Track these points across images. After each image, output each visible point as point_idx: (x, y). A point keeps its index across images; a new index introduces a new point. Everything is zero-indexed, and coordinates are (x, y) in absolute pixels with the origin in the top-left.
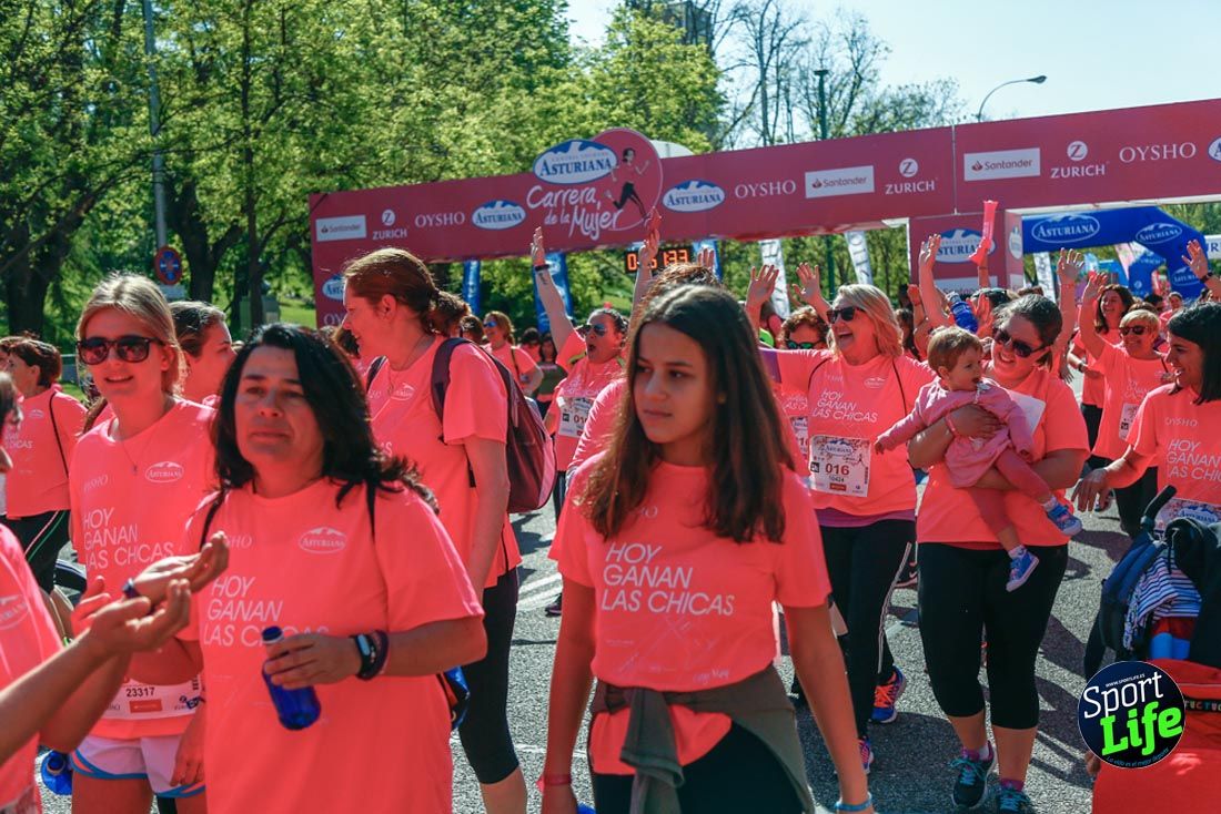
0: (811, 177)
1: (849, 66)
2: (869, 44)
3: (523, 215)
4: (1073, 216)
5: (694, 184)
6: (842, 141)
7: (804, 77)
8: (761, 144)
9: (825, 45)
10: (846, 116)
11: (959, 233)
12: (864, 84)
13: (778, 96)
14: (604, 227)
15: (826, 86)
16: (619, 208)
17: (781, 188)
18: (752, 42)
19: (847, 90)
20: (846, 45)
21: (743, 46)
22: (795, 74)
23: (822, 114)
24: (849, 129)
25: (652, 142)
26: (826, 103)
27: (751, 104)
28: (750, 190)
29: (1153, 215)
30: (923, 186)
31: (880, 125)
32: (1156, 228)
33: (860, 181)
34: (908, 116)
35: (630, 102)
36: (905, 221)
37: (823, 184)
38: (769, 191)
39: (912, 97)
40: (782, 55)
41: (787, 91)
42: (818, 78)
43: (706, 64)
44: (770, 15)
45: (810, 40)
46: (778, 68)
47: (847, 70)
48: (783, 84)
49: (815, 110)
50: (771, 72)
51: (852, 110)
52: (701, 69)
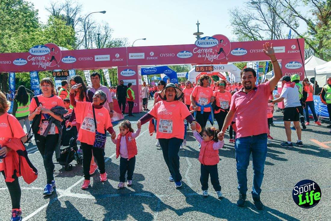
0: (96, 57)
1: (105, 33)
2: (109, 29)
3: (27, 62)
5: (69, 57)
6: (103, 49)
7: (95, 35)
8: (85, 49)
9: (99, 28)
10: (104, 44)
11: (128, 70)
12: (108, 37)
13: (89, 39)
14: (47, 66)
15: (100, 37)
16: (51, 61)
17: (89, 59)
18: (83, 26)
19: (104, 39)
20: (104, 29)
21: (81, 27)
22: (93, 34)
24: (105, 47)
25: (59, 47)
26: (100, 41)
27: (83, 40)
28: (82, 59)
29: (167, 68)
30: (120, 60)
31: (112, 47)
33: (107, 58)
34: (118, 45)
36: (117, 67)
37: (99, 58)
38: (86, 58)
39: (118, 41)
40: (90, 30)
41: (91, 38)
42: (98, 35)
44: (87, 21)
45: (96, 27)
46: (89, 33)
48: (90, 36)
49: (97, 42)
50: (87, 33)
51: (106, 43)
52: (71, 31)
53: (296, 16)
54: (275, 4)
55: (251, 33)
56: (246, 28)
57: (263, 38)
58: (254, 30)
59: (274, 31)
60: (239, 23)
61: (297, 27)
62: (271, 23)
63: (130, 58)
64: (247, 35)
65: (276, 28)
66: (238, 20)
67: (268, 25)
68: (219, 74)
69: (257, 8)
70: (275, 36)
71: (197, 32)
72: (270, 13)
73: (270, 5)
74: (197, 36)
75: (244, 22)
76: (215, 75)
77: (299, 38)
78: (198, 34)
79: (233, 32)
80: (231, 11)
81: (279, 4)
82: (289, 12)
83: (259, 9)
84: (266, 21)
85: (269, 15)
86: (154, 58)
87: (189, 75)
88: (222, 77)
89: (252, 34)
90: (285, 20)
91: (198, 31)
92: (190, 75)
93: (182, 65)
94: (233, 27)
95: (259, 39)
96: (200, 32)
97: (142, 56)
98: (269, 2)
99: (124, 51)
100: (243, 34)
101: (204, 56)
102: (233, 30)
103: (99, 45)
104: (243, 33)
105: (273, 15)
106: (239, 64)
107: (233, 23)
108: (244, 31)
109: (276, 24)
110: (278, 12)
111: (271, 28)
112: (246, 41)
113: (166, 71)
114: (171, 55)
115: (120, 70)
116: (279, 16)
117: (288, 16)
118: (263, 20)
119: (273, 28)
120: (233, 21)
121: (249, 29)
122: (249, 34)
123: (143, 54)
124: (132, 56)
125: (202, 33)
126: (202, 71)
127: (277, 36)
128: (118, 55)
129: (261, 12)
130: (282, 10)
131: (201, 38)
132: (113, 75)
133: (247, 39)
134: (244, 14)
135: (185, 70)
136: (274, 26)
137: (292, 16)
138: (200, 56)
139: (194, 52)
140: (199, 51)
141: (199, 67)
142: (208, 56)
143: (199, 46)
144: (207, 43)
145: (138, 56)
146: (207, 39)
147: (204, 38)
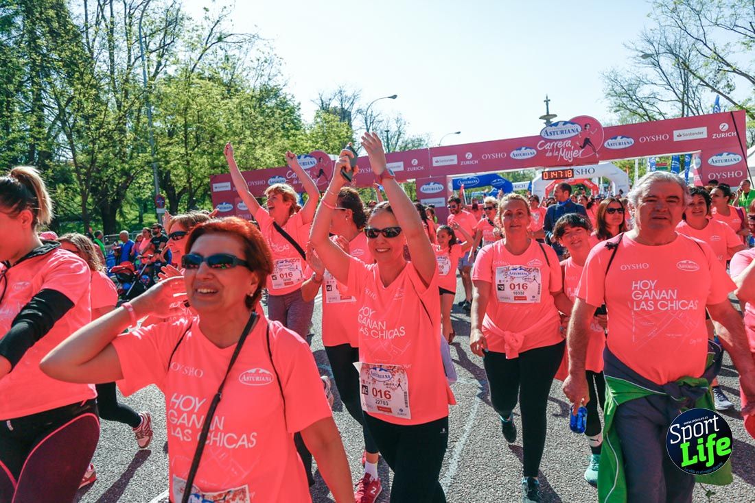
1: (397, 129)
2: (403, 122)
3: (286, 181)
4: (470, 177)
6: (395, 154)
7: (382, 133)
9: (388, 122)
10: (396, 145)
11: (432, 183)
12: (402, 135)
15: (389, 137)
16: (318, 177)
18: (364, 121)
19: (396, 137)
20: (395, 122)
21: (361, 123)
22: (379, 132)
23: (388, 146)
24: (397, 150)
25: (329, 155)
26: (389, 141)
28: (361, 171)
29: (495, 176)
30: (419, 168)
31: (407, 148)
32: (497, 181)
33: (399, 167)
34: (416, 145)
35: (322, 142)
36: (414, 180)
38: (368, 170)
39: (417, 139)
40: (374, 125)
42: (386, 133)
43: (348, 128)
44: (369, 112)
45: (383, 120)
51: (398, 144)
52: (346, 130)
53: (728, 71)
54: (688, 54)
55: (643, 108)
56: (632, 100)
57: (665, 116)
58: (647, 103)
59: (686, 101)
60: (620, 94)
61: (731, 90)
62: (681, 88)
63: (435, 164)
64: (634, 113)
65: (691, 95)
66: (618, 89)
67: (674, 92)
68: (586, 182)
69: (653, 64)
70: (689, 110)
71: (546, 114)
72: (678, 70)
73: (677, 56)
74: (545, 121)
75: (631, 90)
76: (579, 183)
77: (737, 109)
78: (547, 117)
79: (608, 109)
80: (606, 74)
81: (694, 53)
82: (714, 66)
83: (657, 65)
84: (670, 85)
85: (676, 74)
86: (472, 162)
87: (533, 186)
88: (591, 185)
89: (645, 110)
90: (707, 80)
91: (548, 112)
92: (535, 185)
93: (521, 171)
94: (609, 101)
95: (658, 117)
96: (550, 113)
97: (452, 160)
98: (675, 52)
99: (425, 155)
100: (628, 112)
101: (556, 154)
102: (610, 105)
103: (388, 148)
104: (628, 109)
105: (684, 73)
106: (622, 162)
107: (609, 94)
108: (629, 107)
109: (690, 89)
110: (692, 68)
111: (681, 97)
112: (634, 122)
113: (495, 181)
114: (500, 155)
115: (419, 184)
116: (694, 75)
117: (713, 72)
118: (665, 83)
119: (685, 95)
120: (608, 91)
121: (639, 101)
122: (640, 111)
123: (455, 157)
124: (438, 161)
125: (555, 116)
126: (553, 179)
127: (693, 109)
128: (415, 162)
129: (661, 70)
130: (701, 63)
131: (552, 123)
132: (411, 193)
133: (637, 120)
134: (627, 76)
135: (526, 177)
136: (686, 91)
137: (721, 72)
138: (549, 154)
139: (540, 149)
140: (547, 146)
141: (549, 172)
142: (562, 153)
143: (546, 137)
144: (562, 132)
145: (447, 161)
146: (561, 124)
147: (556, 124)
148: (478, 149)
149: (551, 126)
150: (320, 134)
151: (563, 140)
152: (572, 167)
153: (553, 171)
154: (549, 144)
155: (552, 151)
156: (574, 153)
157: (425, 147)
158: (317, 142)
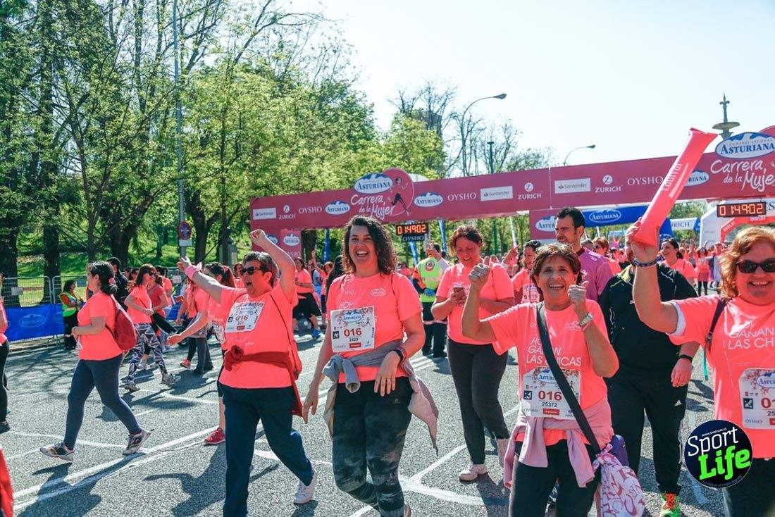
0: (483, 191)
1: (503, 140)
2: (513, 130)
3: (349, 207)
4: (609, 210)
6: (500, 174)
7: (483, 145)
8: (462, 176)
9: (493, 130)
10: (503, 162)
11: (552, 218)
12: (511, 149)
13: (471, 154)
14: (386, 214)
15: (494, 150)
16: (394, 205)
17: (469, 196)
18: (458, 129)
19: (503, 151)
20: (503, 130)
21: (454, 131)
22: (479, 144)
23: (491, 163)
24: (504, 169)
25: (410, 174)
26: (493, 157)
27: (458, 157)
28: (455, 197)
30: (535, 195)
31: (518, 167)
33: (506, 193)
34: (531, 163)
35: (401, 156)
36: (527, 212)
37: (488, 194)
38: (463, 196)
39: (533, 154)
40: (473, 135)
41: (475, 151)
42: (489, 145)
43: (436, 139)
44: (467, 117)
45: (486, 128)
46: (471, 141)
47: (503, 142)
48: (473, 148)
49: (488, 160)
50: (468, 142)
51: (506, 160)
52: (434, 141)
63: (558, 191)
71: (722, 121)
74: (721, 132)
78: (725, 126)
86: (611, 189)
87: (701, 225)
91: (726, 119)
92: (704, 224)
93: (685, 202)
96: (729, 121)
97: (584, 185)
99: (545, 177)
101: (739, 179)
103: (492, 166)
114: (654, 180)
115: (534, 218)
123: (587, 181)
124: (563, 187)
125: (737, 124)
126: (736, 215)
131: (732, 135)
132: (521, 230)
135: (691, 212)
138: (728, 180)
139: (714, 172)
140: (726, 169)
141: (728, 206)
142: (749, 179)
143: (725, 155)
144: (749, 149)
145: (576, 186)
146: (746, 138)
147: (740, 137)
148: (621, 170)
149: (732, 139)
150: (398, 146)
151: (750, 160)
152: (763, 200)
153: (733, 205)
154: (728, 165)
155: (733, 175)
156: (767, 179)
157: (543, 166)
158: (394, 157)
